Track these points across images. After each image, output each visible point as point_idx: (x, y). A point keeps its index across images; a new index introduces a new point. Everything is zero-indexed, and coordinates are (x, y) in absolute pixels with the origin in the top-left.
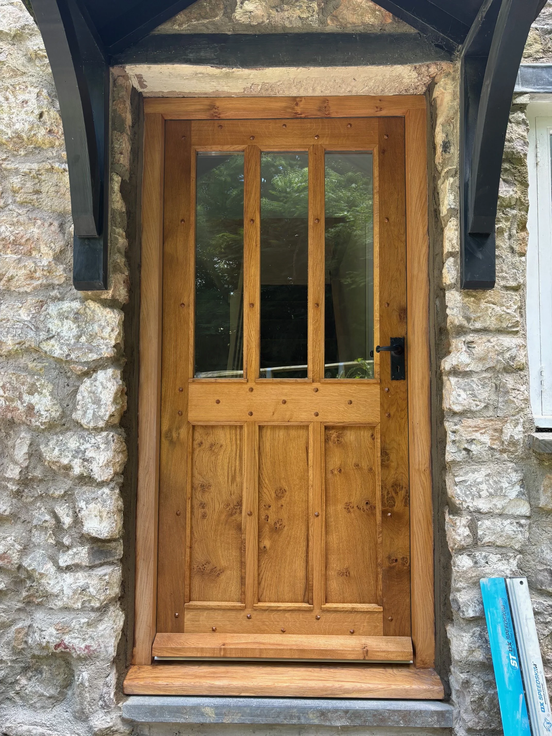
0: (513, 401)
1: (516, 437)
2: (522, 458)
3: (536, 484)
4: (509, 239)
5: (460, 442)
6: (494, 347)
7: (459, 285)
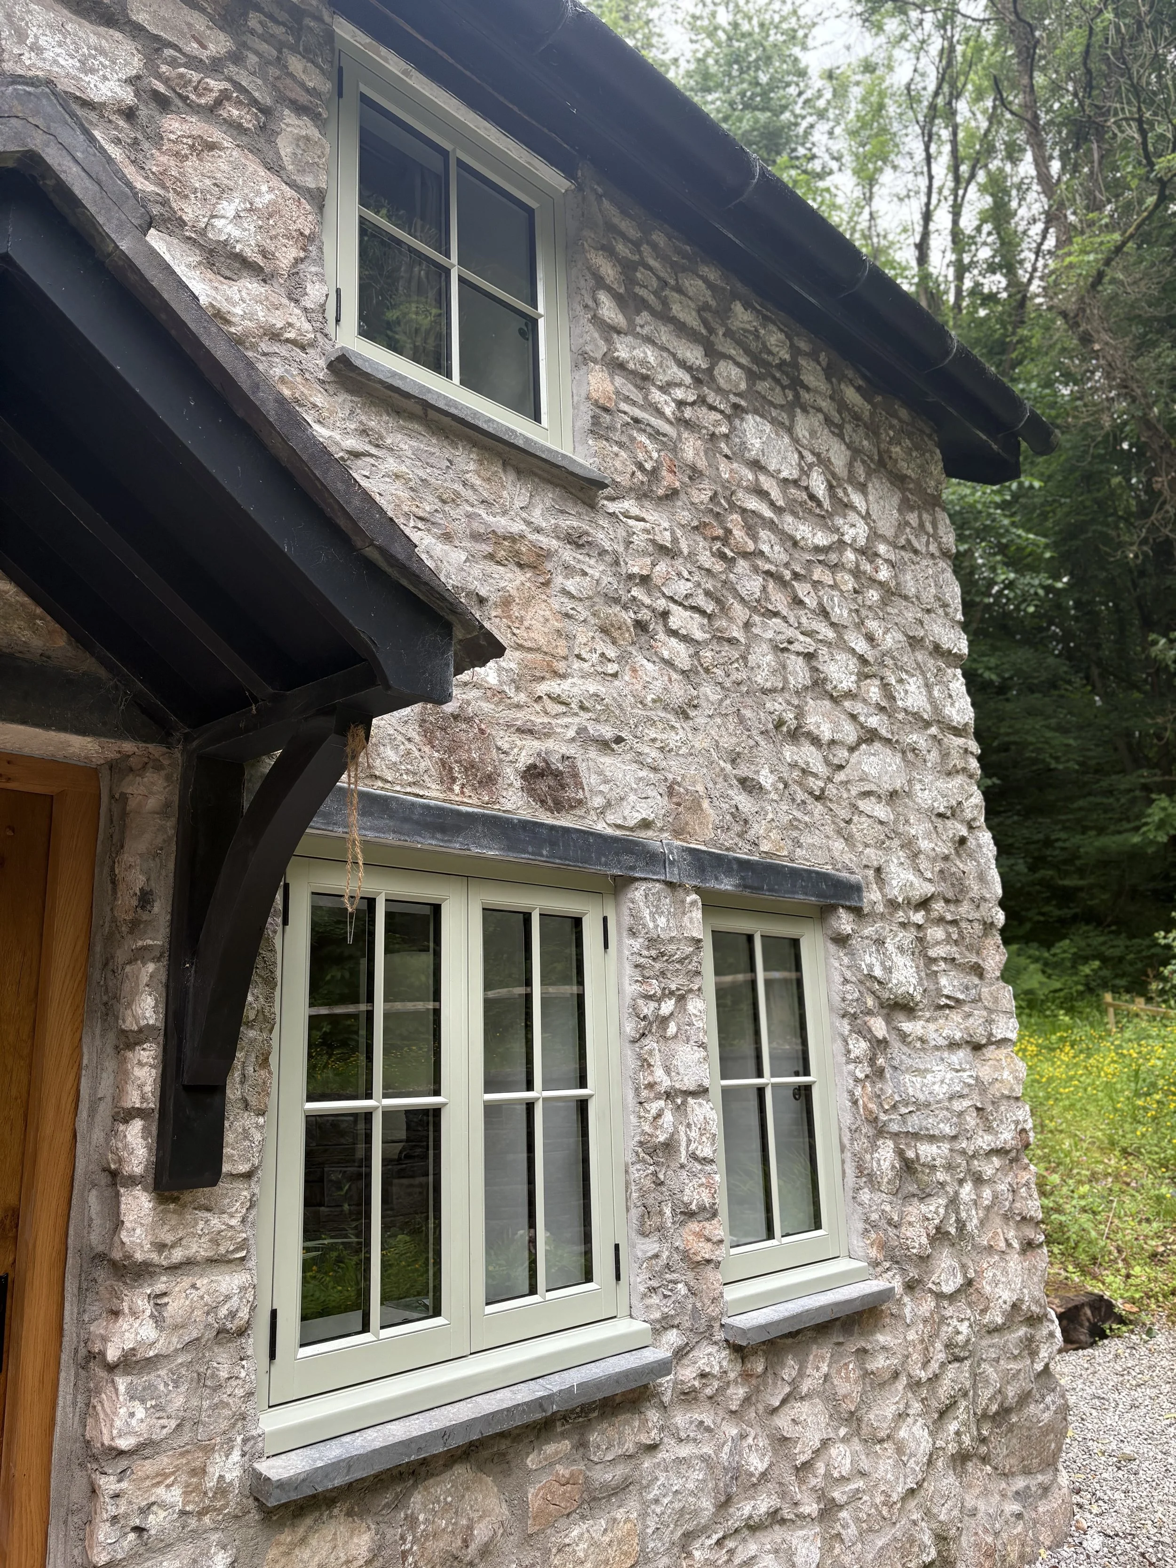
0: (228, 1404)
1: (228, 1477)
2: (236, 1517)
3: (256, 1561)
4: (242, 1083)
5: (126, 1516)
6: (202, 1298)
7: (150, 1180)
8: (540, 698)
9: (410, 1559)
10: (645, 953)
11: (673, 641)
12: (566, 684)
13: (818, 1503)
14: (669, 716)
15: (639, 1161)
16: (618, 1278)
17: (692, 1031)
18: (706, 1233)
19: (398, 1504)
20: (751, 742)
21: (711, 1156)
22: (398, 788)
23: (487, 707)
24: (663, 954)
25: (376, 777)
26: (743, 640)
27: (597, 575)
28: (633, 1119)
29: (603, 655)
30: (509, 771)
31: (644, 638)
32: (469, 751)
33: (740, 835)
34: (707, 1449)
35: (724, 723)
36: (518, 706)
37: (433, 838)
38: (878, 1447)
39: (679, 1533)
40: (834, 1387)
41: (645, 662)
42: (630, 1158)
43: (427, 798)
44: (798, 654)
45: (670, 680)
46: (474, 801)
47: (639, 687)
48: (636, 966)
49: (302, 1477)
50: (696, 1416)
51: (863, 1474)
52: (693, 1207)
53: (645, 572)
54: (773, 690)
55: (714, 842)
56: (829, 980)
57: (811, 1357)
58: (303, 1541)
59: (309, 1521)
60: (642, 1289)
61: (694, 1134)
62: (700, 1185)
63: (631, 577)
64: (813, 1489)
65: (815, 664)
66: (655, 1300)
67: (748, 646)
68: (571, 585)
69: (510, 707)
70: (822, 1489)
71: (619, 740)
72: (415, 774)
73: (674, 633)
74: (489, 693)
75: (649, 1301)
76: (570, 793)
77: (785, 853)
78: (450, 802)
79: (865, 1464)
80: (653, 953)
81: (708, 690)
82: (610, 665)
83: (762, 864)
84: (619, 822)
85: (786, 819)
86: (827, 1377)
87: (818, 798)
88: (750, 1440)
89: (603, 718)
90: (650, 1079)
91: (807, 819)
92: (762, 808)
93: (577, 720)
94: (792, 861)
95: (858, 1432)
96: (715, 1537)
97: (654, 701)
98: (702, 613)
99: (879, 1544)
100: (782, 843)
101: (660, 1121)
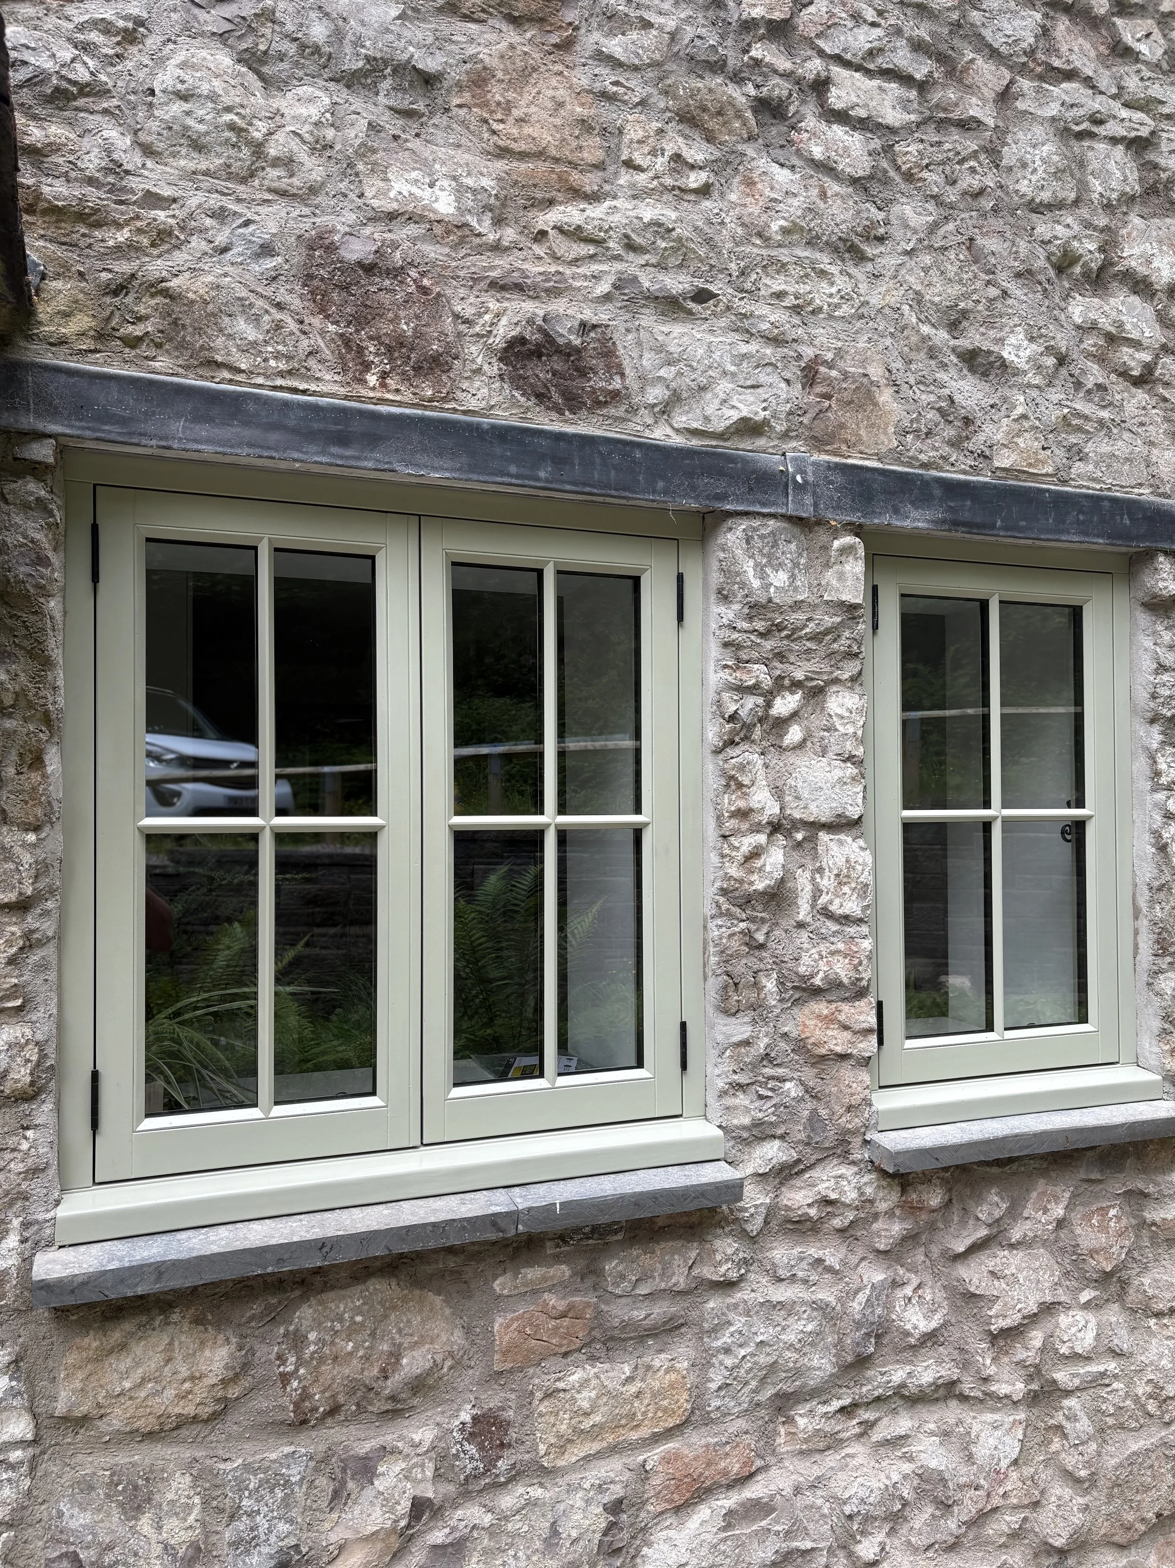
2: (17, 1310)
3: (51, 1364)
8: (543, 233)
9: (295, 1384)
10: (745, 625)
11: (838, 131)
12: (597, 211)
13: (1027, 1383)
14: (818, 255)
15: (721, 915)
16: (684, 1066)
17: (832, 739)
18: (842, 1017)
19: (273, 1318)
20: (993, 292)
21: (858, 913)
22: (260, 380)
23: (432, 251)
24: (780, 628)
25: (220, 365)
26: (991, 122)
27: (671, 24)
28: (714, 858)
29: (677, 157)
30: (474, 350)
31: (775, 131)
32: (397, 319)
33: (956, 443)
34: (826, 1295)
35: (936, 264)
36: (497, 248)
37: (323, 453)
38: (1152, 1322)
39: (769, 1392)
40: (1075, 1237)
41: (775, 168)
42: (709, 910)
43: (314, 393)
44: (1114, 141)
45: (823, 195)
46: (407, 396)
47: (755, 210)
48: (726, 645)
49: (80, 1279)
50: (812, 1251)
51: (1116, 1354)
52: (818, 981)
53: (777, 15)
54: (1056, 206)
55: (897, 455)
56: (1133, 668)
57: (1034, 1195)
58: (123, 1347)
59: (128, 1326)
60: (721, 1084)
61: (826, 882)
62: (833, 953)
63: (748, 25)
64: (1020, 1364)
65: (1151, 156)
66: (742, 1099)
67: (1001, 132)
68: (615, 46)
69: (480, 250)
70: (1036, 1366)
71: (702, 296)
72: (289, 358)
73: (841, 117)
74: (438, 230)
75: (730, 1101)
76: (598, 382)
77: (1050, 470)
78: (359, 398)
79: (1123, 1340)
80: (760, 625)
81: (908, 210)
82: (693, 176)
83: (995, 487)
84: (695, 425)
85: (1054, 415)
86: (1061, 1224)
87: (1139, 382)
88: (908, 1291)
89: (673, 261)
90: (741, 804)
91: (1105, 414)
92: (1005, 400)
93: (618, 266)
94: (1064, 482)
95: (1121, 1297)
96: (836, 1404)
97: (785, 231)
98: (905, 79)
99: (1134, 1447)
100: (1043, 454)
101: (758, 863)
